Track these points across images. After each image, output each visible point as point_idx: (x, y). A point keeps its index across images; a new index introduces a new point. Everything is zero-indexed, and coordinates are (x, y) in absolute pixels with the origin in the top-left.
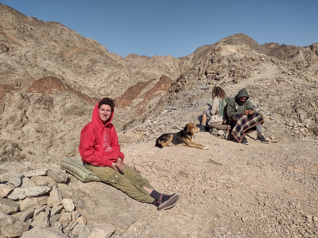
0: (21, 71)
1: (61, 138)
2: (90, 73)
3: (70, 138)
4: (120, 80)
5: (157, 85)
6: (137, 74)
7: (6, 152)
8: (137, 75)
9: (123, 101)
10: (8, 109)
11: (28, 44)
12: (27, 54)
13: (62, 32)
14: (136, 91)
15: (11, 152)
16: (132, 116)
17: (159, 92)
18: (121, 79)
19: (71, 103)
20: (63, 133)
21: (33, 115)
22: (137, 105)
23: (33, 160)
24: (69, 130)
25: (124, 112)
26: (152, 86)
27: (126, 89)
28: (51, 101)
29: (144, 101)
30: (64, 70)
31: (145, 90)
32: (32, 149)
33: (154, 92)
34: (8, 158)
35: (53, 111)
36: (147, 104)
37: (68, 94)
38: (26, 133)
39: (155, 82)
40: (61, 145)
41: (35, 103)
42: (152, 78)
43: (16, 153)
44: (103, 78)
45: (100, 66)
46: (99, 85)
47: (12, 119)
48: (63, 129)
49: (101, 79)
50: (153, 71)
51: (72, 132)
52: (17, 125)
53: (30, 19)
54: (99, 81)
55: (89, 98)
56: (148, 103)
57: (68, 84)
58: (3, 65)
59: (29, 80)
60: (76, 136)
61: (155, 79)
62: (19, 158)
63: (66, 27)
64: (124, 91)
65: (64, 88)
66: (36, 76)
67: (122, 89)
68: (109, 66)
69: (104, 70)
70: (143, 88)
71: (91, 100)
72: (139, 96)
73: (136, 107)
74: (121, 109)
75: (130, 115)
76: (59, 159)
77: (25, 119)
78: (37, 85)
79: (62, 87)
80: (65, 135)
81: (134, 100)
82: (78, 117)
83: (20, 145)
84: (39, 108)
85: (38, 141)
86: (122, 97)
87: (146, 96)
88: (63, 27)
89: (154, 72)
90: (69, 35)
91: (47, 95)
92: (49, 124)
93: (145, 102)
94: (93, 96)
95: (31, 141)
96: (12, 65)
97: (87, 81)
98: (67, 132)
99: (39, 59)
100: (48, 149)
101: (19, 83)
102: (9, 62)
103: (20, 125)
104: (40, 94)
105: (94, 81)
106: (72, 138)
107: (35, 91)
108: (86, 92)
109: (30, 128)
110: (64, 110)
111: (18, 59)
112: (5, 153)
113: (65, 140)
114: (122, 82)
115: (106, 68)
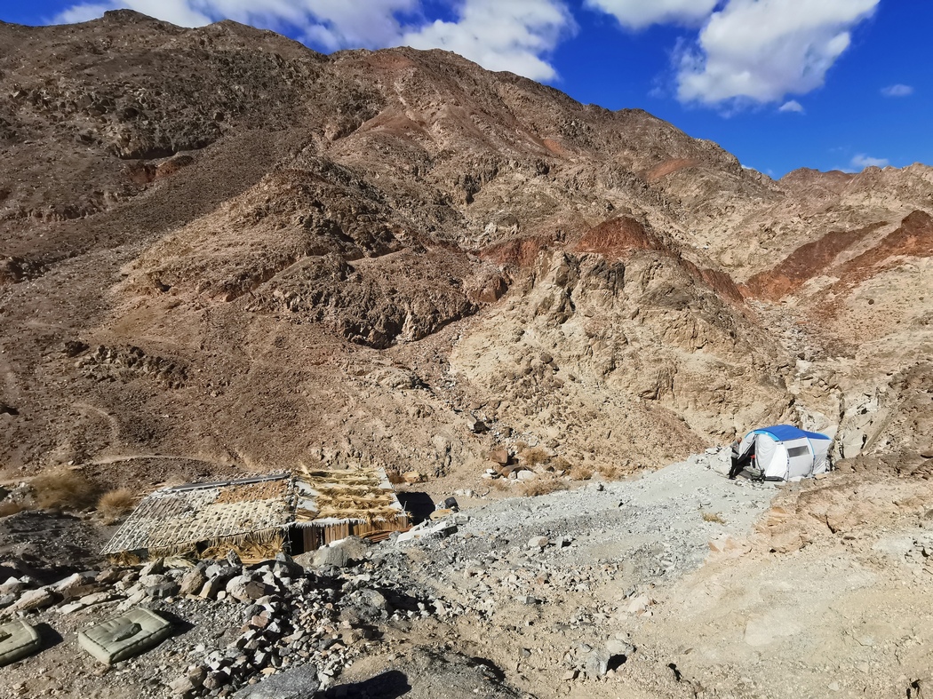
0: (567, 209)
1: (632, 356)
2: (701, 213)
3: (652, 357)
4: (777, 230)
5: (891, 240)
6: (828, 210)
7: (531, 370)
8: (828, 215)
9: (777, 281)
10: (540, 285)
11: (581, 158)
12: (579, 178)
13: (647, 129)
14: (819, 256)
15: (538, 369)
16: (799, 320)
17: (893, 258)
18: (780, 226)
19: (660, 279)
20: (636, 345)
21: (583, 299)
22: (818, 293)
23: (576, 393)
24: (652, 340)
25: (777, 310)
26: (872, 242)
27: (791, 251)
28: (621, 270)
29: (841, 285)
30: (647, 208)
31: (850, 253)
32: (576, 369)
33: (877, 260)
34: (533, 382)
35: (622, 294)
36: (850, 291)
37: (655, 258)
38: (567, 336)
39: (884, 232)
40: (632, 369)
41: (589, 275)
42: (876, 220)
43: (547, 374)
44: (730, 225)
45: (726, 197)
46: (718, 243)
47: (547, 304)
48: (639, 335)
49: (724, 228)
50: (881, 200)
51: (655, 344)
52: (554, 317)
53: (587, 109)
54: (718, 234)
55: (697, 270)
56: (854, 290)
57: (657, 236)
58: (537, 197)
59: (579, 227)
60: (664, 354)
61: (884, 224)
62: (552, 384)
63: (654, 117)
64: (784, 257)
65: (648, 243)
66: (593, 219)
67: (778, 250)
68: (748, 196)
69: (736, 205)
70: (844, 248)
71: (701, 275)
72: (825, 269)
73: (813, 298)
74: (770, 302)
75: (793, 318)
76: (625, 400)
77: (568, 307)
78: (595, 236)
79: (645, 243)
80: (641, 348)
81: (811, 281)
82: (673, 311)
83: (555, 360)
84: (596, 287)
85: (588, 356)
86: (777, 272)
87: (848, 270)
88: (650, 119)
89: (885, 204)
90: (660, 136)
91: (615, 258)
92: (612, 322)
93: (843, 286)
94: (705, 266)
95: (575, 353)
96: (552, 197)
97: (691, 234)
98: (646, 344)
99: (600, 185)
100: (606, 375)
101: (562, 233)
102: (548, 192)
103: (558, 319)
104: (600, 257)
105: (707, 234)
106: (656, 358)
107: (590, 250)
108: (691, 257)
109: (575, 326)
110: (645, 293)
111: (563, 186)
112: (529, 371)
113: (640, 360)
114: (782, 232)
115: (741, 202)
